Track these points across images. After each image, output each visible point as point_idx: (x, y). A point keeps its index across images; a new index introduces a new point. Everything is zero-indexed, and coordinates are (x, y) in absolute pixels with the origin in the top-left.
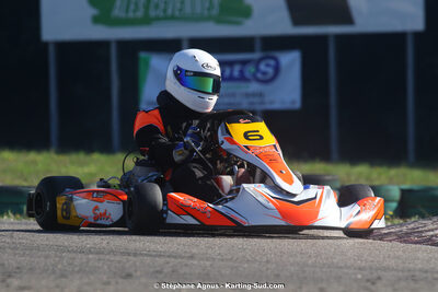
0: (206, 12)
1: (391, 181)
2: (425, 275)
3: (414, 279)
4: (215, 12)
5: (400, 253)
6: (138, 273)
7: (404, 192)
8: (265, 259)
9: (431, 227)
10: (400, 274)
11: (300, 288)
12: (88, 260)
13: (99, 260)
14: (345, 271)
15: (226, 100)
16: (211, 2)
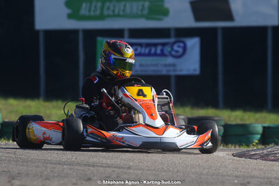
0: (140, 13)
1: (257, 121)
4: (146, 12)
5: (262, 167)
6: (95, 178)
7: (264, 128)
8: (176, 170)
10: (262, 180)
12: (63, 169)
13: (71, 169)
14: (227, 178)
15: (152, 68)
16: (143, 6)
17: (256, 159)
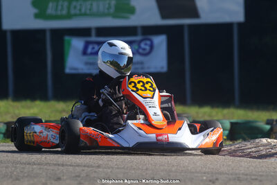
0: (106, 11)
1: (224, 117)
2: (245, 177)
3: (239, 179)
4: (112, 11)
5: (230, 163)
6: (65, 177)
7: (232, 124)
8: (145, 168)
9: (250, 146)
10: (230, 176)
12: (33, 169)
13: (40, 169)
14: (196, 175)
16: (109, 4)
17: (224, 155)
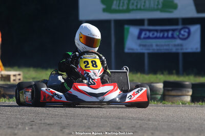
0: (156, 7)
4: (160, 7)
6: (124, 128)
8: (183, 121)
11: (200, 134)
12: (100, 121)
13: (106, 121)
15: (165, 48)
16: (158, 2)
